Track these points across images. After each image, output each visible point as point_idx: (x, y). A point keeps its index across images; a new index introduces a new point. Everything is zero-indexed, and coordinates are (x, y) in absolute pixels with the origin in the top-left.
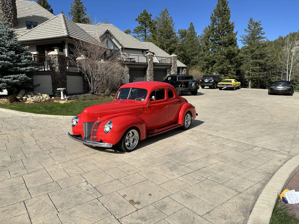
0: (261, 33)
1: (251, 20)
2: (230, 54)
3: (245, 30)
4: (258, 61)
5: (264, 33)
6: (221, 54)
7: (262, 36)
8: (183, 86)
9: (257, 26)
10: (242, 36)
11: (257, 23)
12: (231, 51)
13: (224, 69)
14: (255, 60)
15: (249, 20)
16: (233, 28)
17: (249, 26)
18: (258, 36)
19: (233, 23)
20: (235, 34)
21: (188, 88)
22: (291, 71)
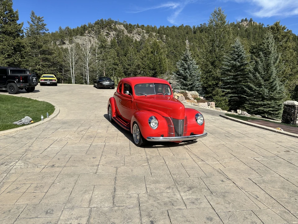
0: (45, 29)
1: (33, 13)
2: (19, 46)
3: (29, 23)
4: (47, 56)
5: (48, 30)
6: (8, 45)
7: (46, 32)
8: (21, 81)
9: (40, 22)
10: (26, 29)
11: (39, 18)
12: (20, 43)
13: (15, 62)
14: (43, 56)
15: (31, 13)
16: (17, 17)
17: (33, 19)
18: (42, 32)
19: (17, 12)
20: (19, 25)
21: (28, 84)
22: (74, 68)
